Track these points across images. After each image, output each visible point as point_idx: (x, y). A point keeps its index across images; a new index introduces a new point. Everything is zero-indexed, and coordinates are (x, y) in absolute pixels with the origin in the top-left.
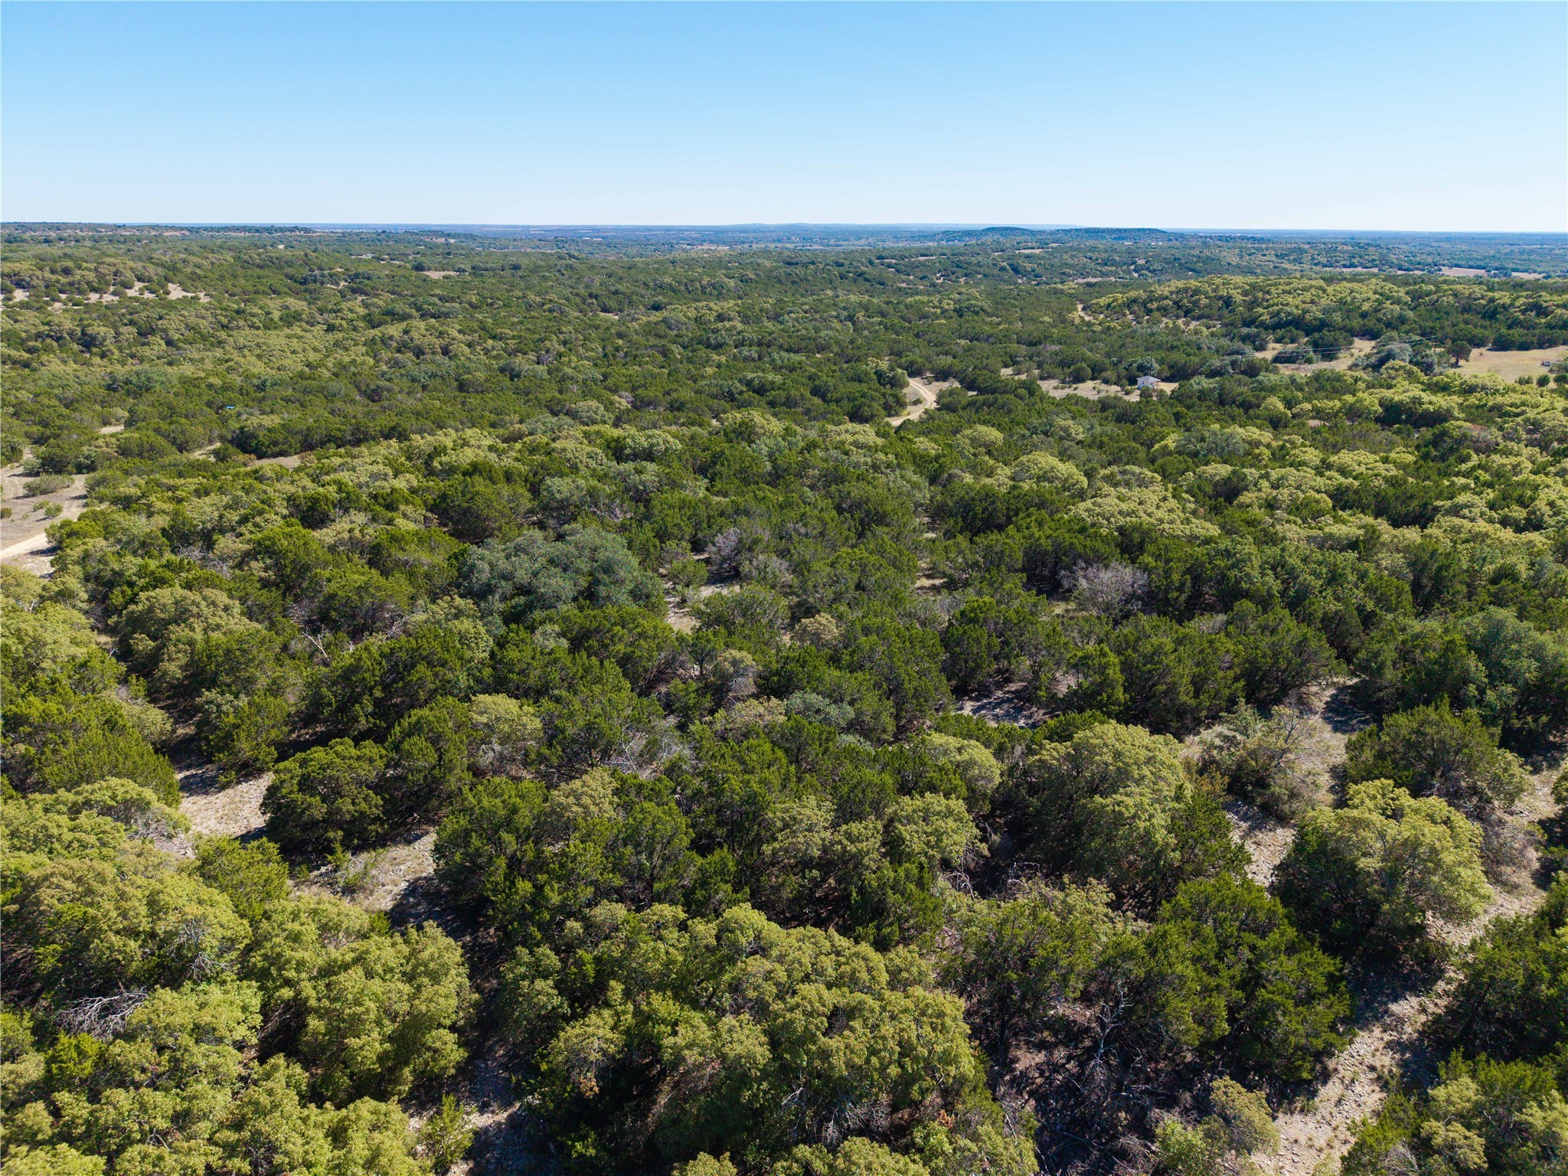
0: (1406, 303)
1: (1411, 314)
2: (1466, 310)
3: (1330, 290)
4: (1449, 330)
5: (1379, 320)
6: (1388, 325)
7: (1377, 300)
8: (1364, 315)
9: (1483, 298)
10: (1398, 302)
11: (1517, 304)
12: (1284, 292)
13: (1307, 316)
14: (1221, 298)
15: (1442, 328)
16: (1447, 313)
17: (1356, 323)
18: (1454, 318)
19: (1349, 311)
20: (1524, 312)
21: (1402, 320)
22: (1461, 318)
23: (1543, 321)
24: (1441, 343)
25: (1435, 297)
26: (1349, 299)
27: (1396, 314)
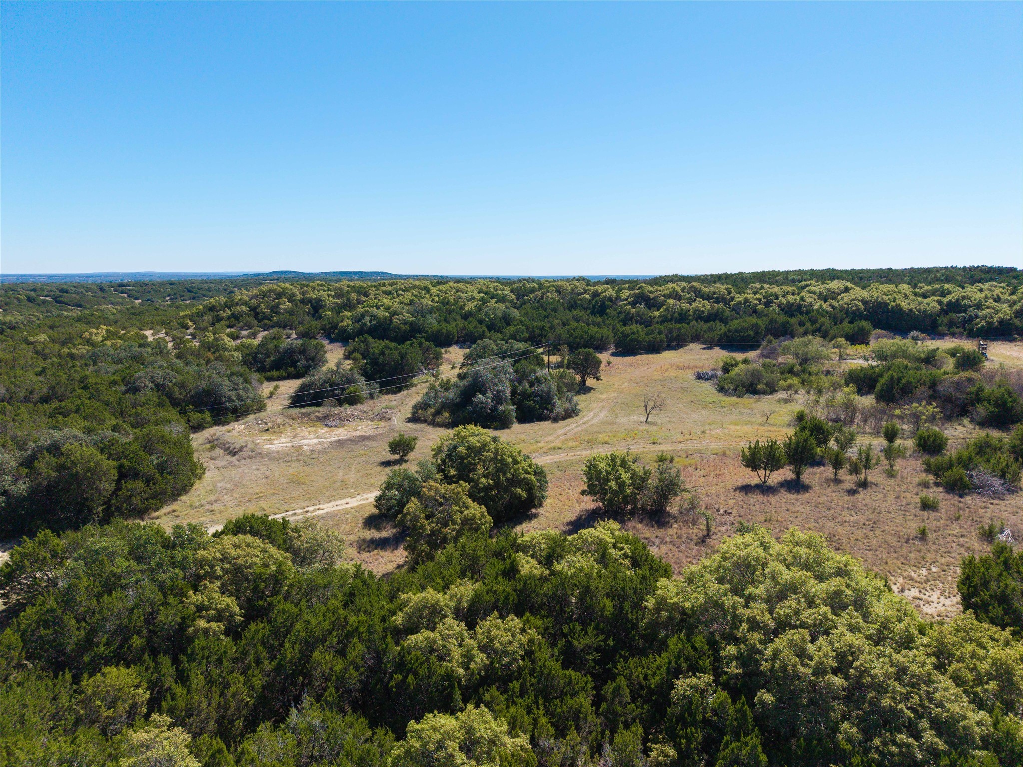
0: (511, 301)
1: (516, 313)
2: (573, 305)
3: (434, 290)
4: (560, 330)
5: (481, 322)
6: (491, 327)
7: (482, 299)
8: (466, 316)
9: (586, 291)
10: (502, 299)
11: (624, 296)
12: (385, 292)
13: (395, 319)
14: (310, 301)
15: (553, 327)
16: (555, 310)
17: (454, 326)
18: (564, 315)
19: (450, 312)
20: (633, 304)
21: (507, 320)
22: (570, 315)
23: (657, 313)
24: (555, 349)
25: (539, 293)
26: (451, 299)
27: (499, 313)
